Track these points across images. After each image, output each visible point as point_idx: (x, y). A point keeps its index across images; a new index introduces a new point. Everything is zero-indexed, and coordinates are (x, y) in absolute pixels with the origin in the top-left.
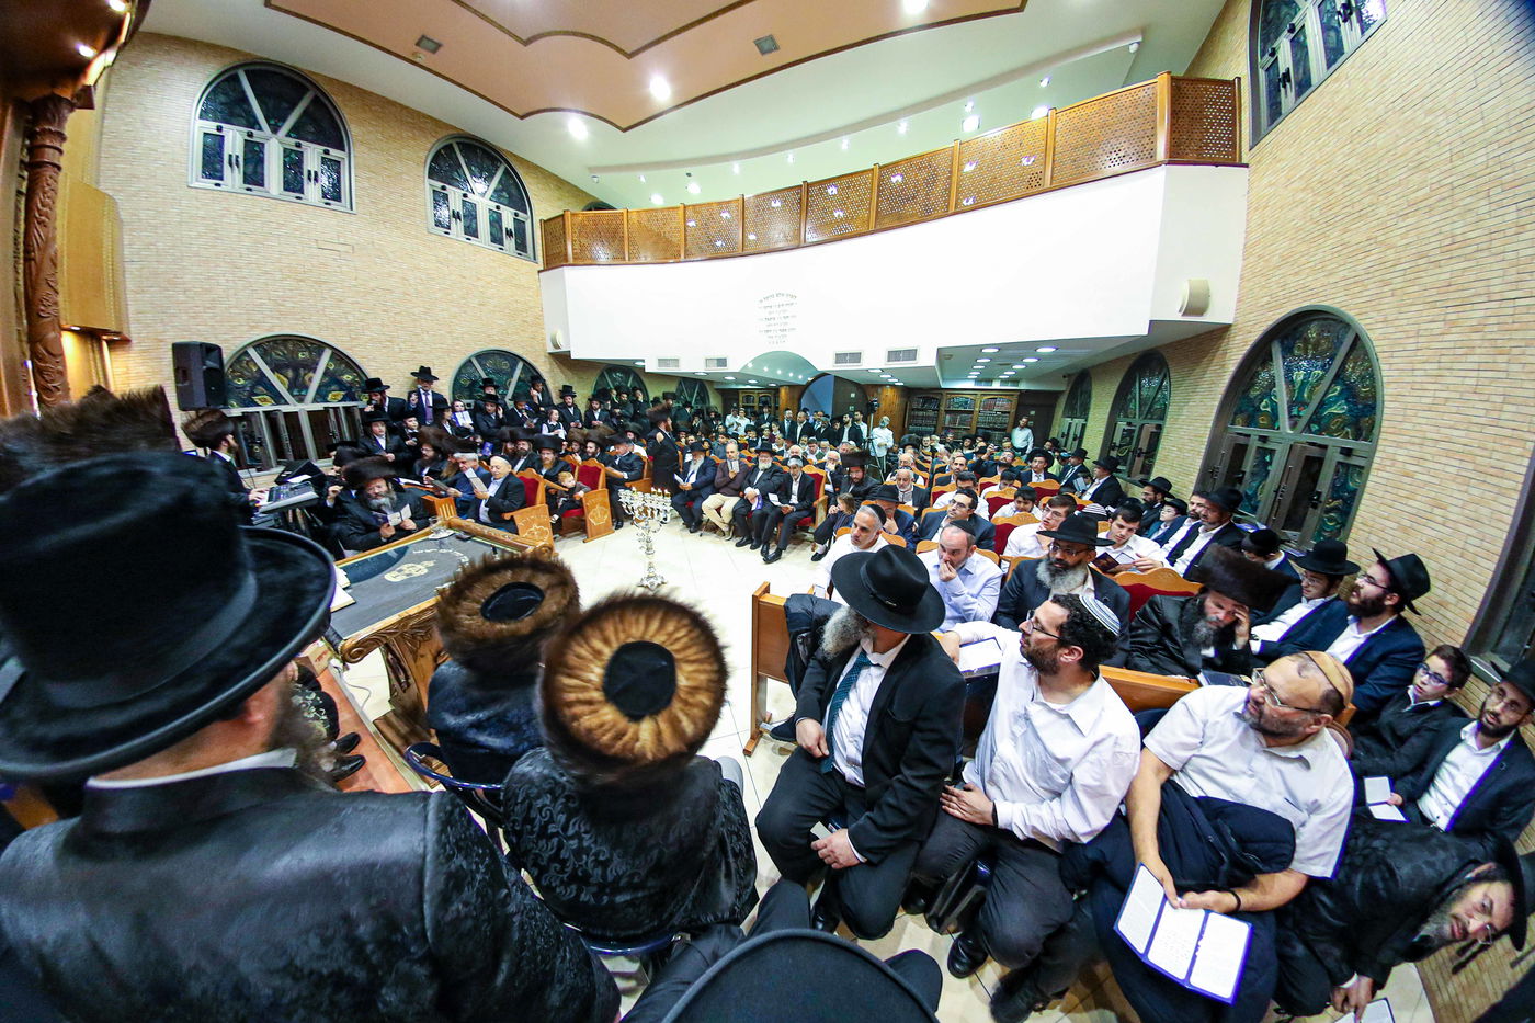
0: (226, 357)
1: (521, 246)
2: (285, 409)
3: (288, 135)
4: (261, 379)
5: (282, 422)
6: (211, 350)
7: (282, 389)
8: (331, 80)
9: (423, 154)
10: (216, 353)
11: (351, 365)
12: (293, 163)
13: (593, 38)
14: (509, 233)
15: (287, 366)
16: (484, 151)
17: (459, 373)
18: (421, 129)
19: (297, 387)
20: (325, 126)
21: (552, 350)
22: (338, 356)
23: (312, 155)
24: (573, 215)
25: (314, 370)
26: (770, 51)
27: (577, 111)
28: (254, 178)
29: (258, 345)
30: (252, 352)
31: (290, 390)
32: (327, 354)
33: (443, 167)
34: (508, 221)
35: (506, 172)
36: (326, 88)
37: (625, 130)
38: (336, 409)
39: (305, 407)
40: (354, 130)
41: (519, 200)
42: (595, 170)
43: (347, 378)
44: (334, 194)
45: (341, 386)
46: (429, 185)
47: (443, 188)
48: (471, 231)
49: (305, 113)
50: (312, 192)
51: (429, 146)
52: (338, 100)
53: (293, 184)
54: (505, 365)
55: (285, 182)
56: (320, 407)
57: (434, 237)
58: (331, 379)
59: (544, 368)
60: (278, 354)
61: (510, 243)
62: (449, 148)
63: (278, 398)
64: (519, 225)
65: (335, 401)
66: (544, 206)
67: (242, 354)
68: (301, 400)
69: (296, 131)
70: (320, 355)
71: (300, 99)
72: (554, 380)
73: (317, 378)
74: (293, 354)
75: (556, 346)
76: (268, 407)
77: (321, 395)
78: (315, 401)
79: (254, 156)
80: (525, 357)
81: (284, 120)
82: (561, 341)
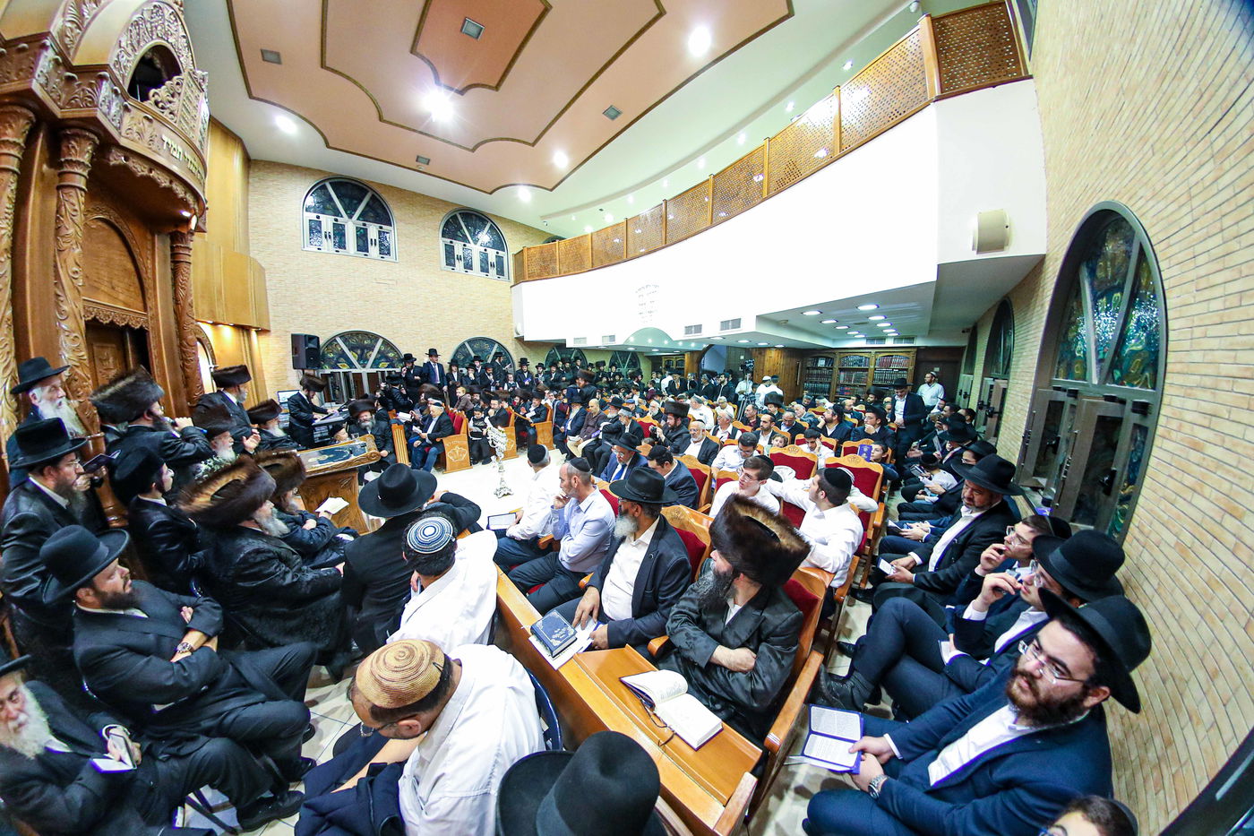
0: (321, 343)
1: (500, 272)
2: (354, 371)
3: (358, 219)
4: (343, 354)
5: (351, 378)
6: (312, 338)
7: (354, 361)
8: (380, 185)
9: (438, 223)
10: (315, 340)
11: (393, 348)
12: (362, 236)
13: (513, 140)
14: (492, 265)
15: (358, 348)
16: (476, 216)
17: (457, 351)
18: (436, 209)
19: (363, 359)
20: (379, 213)
21: (516, 336)
22: (386, 343)
23: (373, 231)
24: (528, 249)
25: (373, 350)
26: (616, 116)
27: (524, 185)
28: (341, 244)
29: (342, 336)
30: (338, 339)
31: (358, 361)
32: (381, 341)
33: (451, 229)
34: (492, 258)
35: (491, 227)
36: (378, 190)
37: (551, 190)
38: (383, 373)
39: (365, 371)
40: (396, 212)
41: (499, 244)
42: (543, 217)
43: (391, 355)
44: (385, 251)
45: (388, 359)
46: (441, 243)
47: (451, 242)
48: (468, 266)
49: (367, 205)
50: (374, 250)
51: (441, 218)
52: (383, 196)
53: (363, 246)
54: (487, 346)
55: (358, 246)
56: (374, 370)
57: (444, 272)
58: (382, 356)
59: (511, 347)
60: (353, 342)
61: (493, 271)
62: (454, 218)
63: (351, 365)
64: (500, 259)
65: (383, 367)
66: (514, 244)
67: (332, 341)
68: (364, 367)
69: (363, 216)
70: (376, 342)
71: (364, 197)
72: (516, 354)
73: (374, 354)
74: (360, 342)
75: (518, 334)
76: (346, 370)
77: (375, 364)
78: (372, 367)
79: (339, 232)
80: (498, 341)
81: (355, 210)
82: (519, 330)
